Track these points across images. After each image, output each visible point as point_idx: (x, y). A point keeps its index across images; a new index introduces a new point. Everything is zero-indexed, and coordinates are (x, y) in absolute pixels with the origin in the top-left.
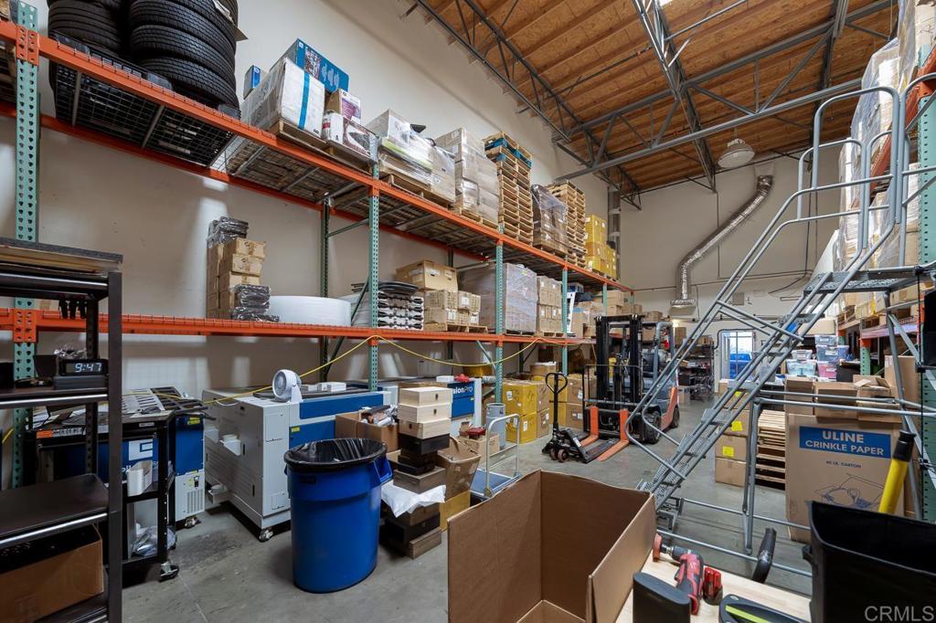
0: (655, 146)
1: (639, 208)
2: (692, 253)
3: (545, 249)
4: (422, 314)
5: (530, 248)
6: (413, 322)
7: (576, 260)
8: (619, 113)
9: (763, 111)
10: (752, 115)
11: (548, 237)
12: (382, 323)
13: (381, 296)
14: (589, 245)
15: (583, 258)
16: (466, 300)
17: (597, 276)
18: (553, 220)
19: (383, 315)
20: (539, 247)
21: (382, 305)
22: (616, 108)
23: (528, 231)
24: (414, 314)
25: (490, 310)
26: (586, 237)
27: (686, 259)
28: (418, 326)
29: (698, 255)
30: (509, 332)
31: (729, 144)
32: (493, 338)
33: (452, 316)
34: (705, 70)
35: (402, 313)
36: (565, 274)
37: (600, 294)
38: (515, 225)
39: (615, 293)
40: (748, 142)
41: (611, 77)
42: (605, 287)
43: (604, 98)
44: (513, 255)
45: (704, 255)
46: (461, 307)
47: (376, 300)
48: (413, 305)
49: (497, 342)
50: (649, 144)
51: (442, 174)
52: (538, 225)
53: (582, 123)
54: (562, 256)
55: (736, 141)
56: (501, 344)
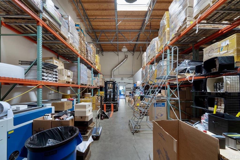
0: (111, 42)
1: (103, 56)
2: (114, 68)
3: (89, 61)
4: (57, 77)
5: (85, 60)
6: (54, 79)
7: (94, 65)
8: (103, 31)
9: (131, 42)
10: (129, 42)
11: (89, 57)
12: (43, 79)
13: (43, 68)
14: (96, 62)
15: (95, 65)
16: (70, 73)
17: (98, 70)
18: (90, 54)
19: (43, 76)
20: (87, 60)
21: (43, 72)
22: (102, 29)
23: (85, 55)
24: (55, 76)
25: (76, 76)
26: (96, 60)
27: (113, 69)
28: (56, 81)
29: (115, 69)
30: (82, 84)
31: (124, 47)
32: (76, 86)
33: (66, 78)
34: (121, 29)
35: (51, 75)
36: (92, 69)
37: (98, 75)
38: (82, 52)
39: (102, 75)
40: (126, 47)
41: (103, 21)
42: (99, 74)
43: (100, 26)
44: (82, 61)
45: (116, 69)
46: (68, 75)
47: (41, 70)
48: (55, 73)
49: (78, 87)
50: (110, 41)
51: (64, 28)
52: (87, 54)
53: (94, 30)
54: (92, 64)
55: (125, 46)
56: (80, 88)
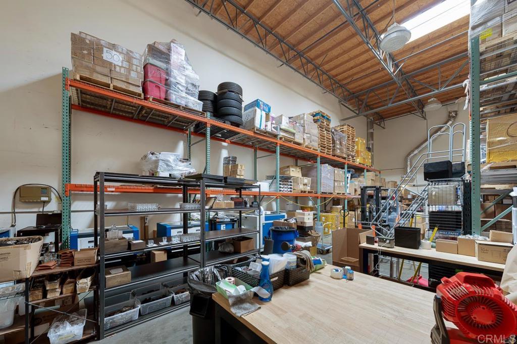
0: (390, 105)
1: (384, 128)
2: (413, 151)
3: (337, 157)
4: (292, 187)
5: (331, 157)
6: (289, 190)
7: (351, 159)
8: (372, 89)
9: (442, 90)
10: (437, 91)
11: (338, 151)
12: (280, 191)
13: (280, 181)
14: (357, 152)
15: (355, 158)
16: (306, 180)
17: (361, 166)
18: (341, 144)
19: (280, 187)
20: (334, 156)
21: (280, 184)
22: (370, 87)
23: (330, 149)
24: (289, 187)
25: (315, 183)
26: (356, 148)
27: (409, 154)
28: (291, 191)
29: (416, 152)
30: (322, 193)
31: (429, 101)
32: (316, 195)
33: (301, 187)
34: (414, 70)
35: (286, 186)
36: (346, 166)
37: (363, 174)
38: (325, 147)
39: (370, 173)
41: (367, 76)
42: (365, 171)
43: (365, 84)
44: (324, 161)
45: (420, 152)
46: (304, 183)
47: (279, 182)
48: (289, 183)
49: (318, 197)
50: (387, 105)
52: (334, 146)
53: (354, 94)
54: (344, 158)
55: (432, 99)
56: (319, 198)
